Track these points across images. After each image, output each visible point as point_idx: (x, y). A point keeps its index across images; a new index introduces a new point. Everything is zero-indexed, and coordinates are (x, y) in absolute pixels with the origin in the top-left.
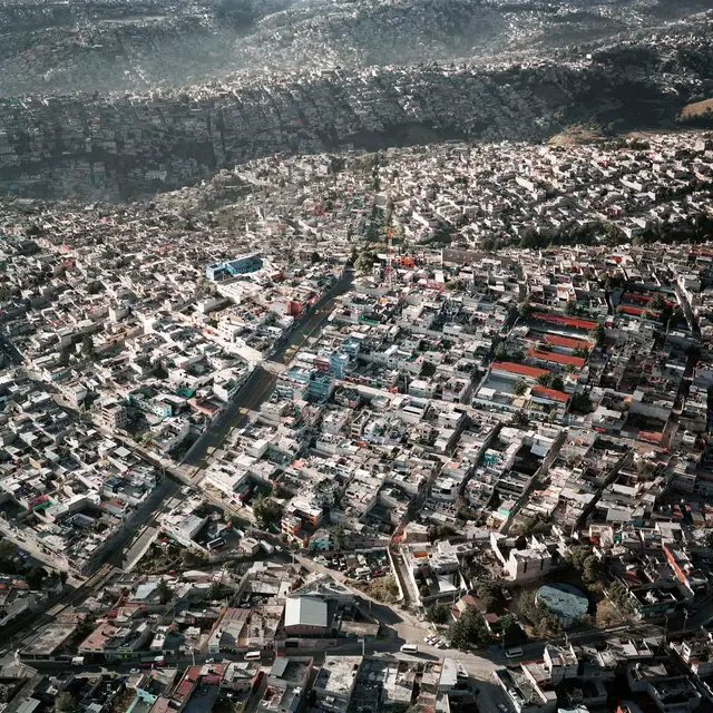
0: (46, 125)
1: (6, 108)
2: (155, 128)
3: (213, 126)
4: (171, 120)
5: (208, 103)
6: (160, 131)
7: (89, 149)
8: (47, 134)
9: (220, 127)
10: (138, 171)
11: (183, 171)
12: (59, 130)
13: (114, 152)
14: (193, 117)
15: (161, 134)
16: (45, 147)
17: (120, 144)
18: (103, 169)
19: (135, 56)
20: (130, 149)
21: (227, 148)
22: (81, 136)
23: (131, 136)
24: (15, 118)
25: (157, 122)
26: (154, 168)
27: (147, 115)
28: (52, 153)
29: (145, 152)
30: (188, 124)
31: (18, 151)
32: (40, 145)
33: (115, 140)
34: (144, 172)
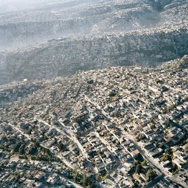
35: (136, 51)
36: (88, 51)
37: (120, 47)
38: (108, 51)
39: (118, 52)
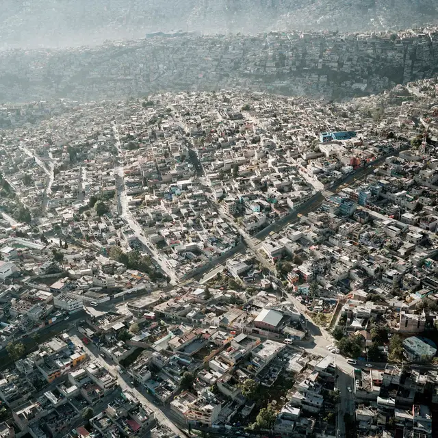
0: (297, 50)
1: (277, 38)
2: (368, 56)
3: (408, 57)
4: (380, 51)
5: (409, 41)
6: (371, 58)
7: (320, 67)
8: (297, 56)
9: (413, 57)
10: (348, 83)
11: (378, 85)
12: (305, 54)
13: (336, 69)
14: (396, 49)
15: (371, 60)
16: (294, 64)
17: (341, 65)
18: (326, 80)
19: (380, 9)
20: (346, 69)
21: (414, 72)
22: (317, 58)
23: (350, 60)
24: (281, 45)
25: (370, 51)
26: (359, 81)
27: (365, 47)
28: (297, 68)
29: (357, 71)
30: (390, 54)
31: (277, 65)
32: (291, 62)
33: (338, 62)
34: (352, 84)
35: (314, 70)
36: (216, 63)
37: (283, 58)
38: (255, 65)
39: (274, 69)
